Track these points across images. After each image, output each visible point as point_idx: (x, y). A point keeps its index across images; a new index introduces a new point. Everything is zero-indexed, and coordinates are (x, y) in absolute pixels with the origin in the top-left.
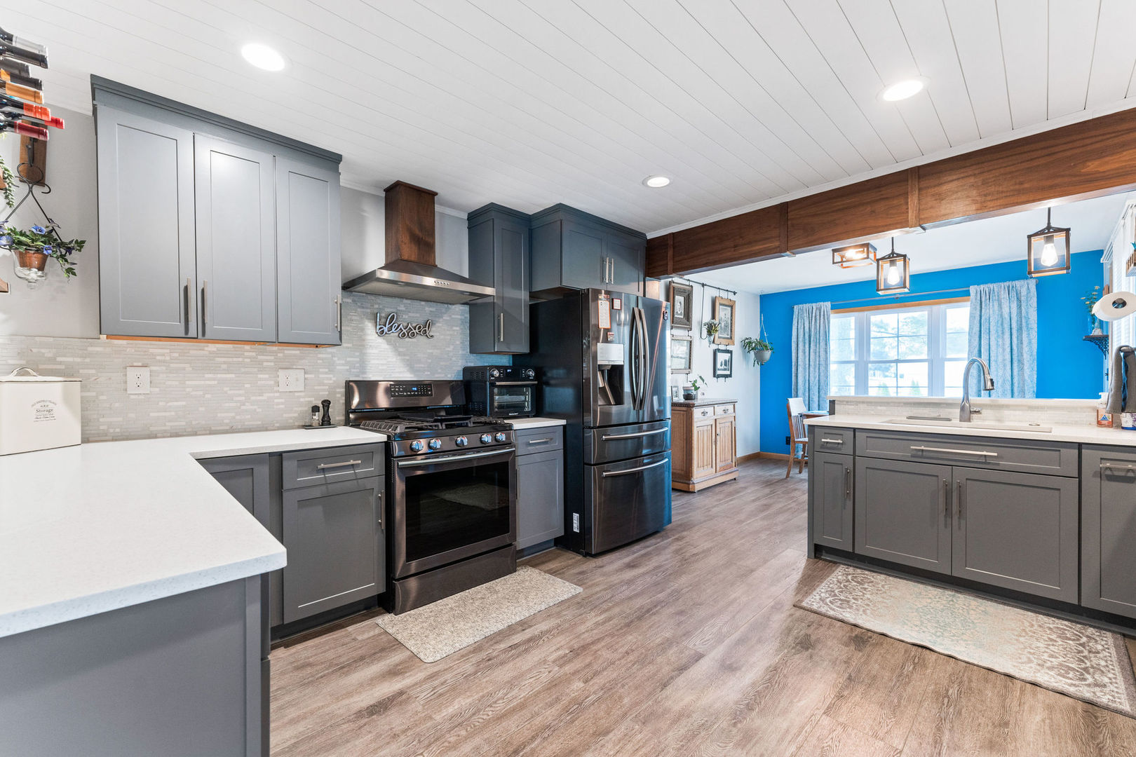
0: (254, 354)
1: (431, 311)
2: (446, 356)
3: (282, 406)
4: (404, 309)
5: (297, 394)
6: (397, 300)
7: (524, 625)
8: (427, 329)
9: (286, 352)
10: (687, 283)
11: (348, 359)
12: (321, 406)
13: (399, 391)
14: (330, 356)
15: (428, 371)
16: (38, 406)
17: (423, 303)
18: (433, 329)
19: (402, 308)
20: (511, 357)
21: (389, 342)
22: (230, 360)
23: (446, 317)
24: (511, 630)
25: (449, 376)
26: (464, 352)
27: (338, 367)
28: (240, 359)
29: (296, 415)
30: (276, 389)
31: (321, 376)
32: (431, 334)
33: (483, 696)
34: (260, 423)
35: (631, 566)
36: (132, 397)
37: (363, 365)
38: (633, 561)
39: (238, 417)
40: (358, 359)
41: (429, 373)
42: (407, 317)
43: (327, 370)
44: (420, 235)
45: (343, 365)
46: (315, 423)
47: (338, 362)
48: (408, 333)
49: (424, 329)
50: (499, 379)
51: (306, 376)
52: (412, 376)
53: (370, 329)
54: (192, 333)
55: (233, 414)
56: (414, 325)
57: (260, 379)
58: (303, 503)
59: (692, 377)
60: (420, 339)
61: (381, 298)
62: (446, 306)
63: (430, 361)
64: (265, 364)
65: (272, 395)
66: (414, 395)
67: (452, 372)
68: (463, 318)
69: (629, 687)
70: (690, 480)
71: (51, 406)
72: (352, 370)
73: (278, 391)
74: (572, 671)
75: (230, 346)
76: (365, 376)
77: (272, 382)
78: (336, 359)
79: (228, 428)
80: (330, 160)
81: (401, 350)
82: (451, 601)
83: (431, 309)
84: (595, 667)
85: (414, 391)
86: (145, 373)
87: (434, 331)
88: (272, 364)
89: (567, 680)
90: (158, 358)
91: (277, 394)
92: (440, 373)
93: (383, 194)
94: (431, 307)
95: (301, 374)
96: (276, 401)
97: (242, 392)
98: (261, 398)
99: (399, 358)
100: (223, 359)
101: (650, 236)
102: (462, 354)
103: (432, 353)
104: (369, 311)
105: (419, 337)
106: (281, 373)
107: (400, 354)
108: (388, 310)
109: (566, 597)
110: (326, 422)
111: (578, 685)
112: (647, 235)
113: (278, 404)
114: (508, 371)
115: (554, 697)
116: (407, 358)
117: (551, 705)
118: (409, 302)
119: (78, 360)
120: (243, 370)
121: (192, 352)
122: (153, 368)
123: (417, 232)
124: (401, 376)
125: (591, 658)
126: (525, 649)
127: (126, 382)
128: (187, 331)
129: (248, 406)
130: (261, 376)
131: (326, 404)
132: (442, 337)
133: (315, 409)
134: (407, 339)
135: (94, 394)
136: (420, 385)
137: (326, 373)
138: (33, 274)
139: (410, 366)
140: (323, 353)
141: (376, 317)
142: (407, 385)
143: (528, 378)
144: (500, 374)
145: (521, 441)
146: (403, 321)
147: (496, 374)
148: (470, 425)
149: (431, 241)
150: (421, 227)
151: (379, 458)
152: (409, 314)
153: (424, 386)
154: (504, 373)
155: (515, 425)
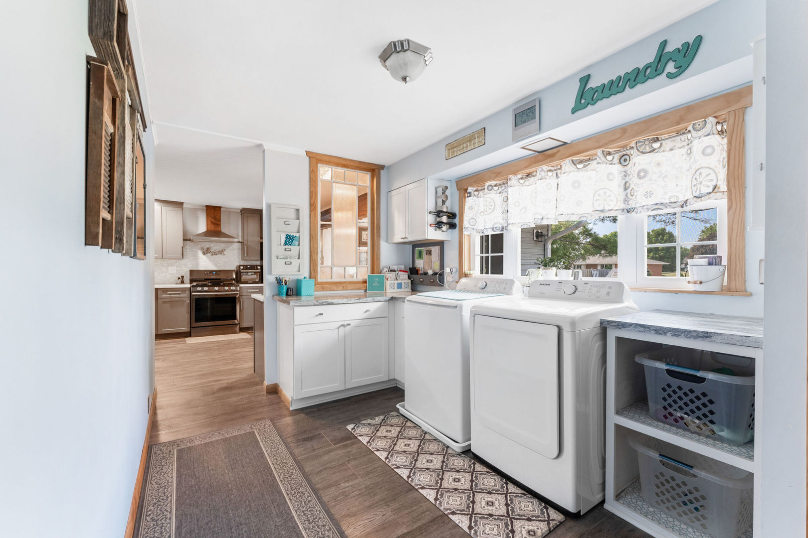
0: (161, 262)
1: (224, 247)
2: (230, 262)
3: (170, 277)
4: (213, 245)
5: (173, 274)
9: (171, 261)
11: (192, 263)
12: (181, 278)
13: (208, 273)
14: (187, 262)
17: (221, 243)
18: (225, 252)
21: (207, 257)
23: (231, 248)
26: (239, 260)
27: (189, 266)
29: (174, 280)
30: (168, 272)
31: (183, 268)
34: (162, 282)
37: (197, 265)
40: (196, 263)
45: (191, 265)
46: (180, 282)
47: (189, 264)
48: (215, 254)
49: (221, 252)
50: (242, 269)
51: (178, 268)
53: (200, 253)
56: (217, 251)
57: (164, 269)
60: (220, 256)
61: (205, 242)
62: (231, 244)
63: (224, 263)
64: (164, 265)
65: (166, 274)
66: (214, 275)
67: (233, 267)
68: (238, 247)
72: (194, 267)
76: (198, 268)
77: (166, 270)
80: (180, 204)
81: (212, 259)
85: (214, 273)
87: (225, 253)
88: (167, 265)
91: (169, 274)
92: (228, 268)
93: (205, 208)
94: (224, 244)
95: (175, 268)
96: (168, 276)
98: (162, 275)
103: (225, 260)
104: (200, 248)
106: (169, 268)
107: (211, 261)
108: (207, 246)
110: (183, 282)
114: (248, 267)
116: (215, 262)
118: (215, 243)
120: (157, 267)
123: (214, 221)
129: (159, 277)
131: (183, 277)
132: (229, 255)
133: (179, 278)
134: (214, 256)
137: (185, 267)
139: (216, 265)
140: (184, 261)
141: (202, 249)
142: (211, 272)
143: (258, 269)
144: (244, 268)
145: (245, 291)
146: (212, 250)
147: (242, 268)
148: (222, 284)
149: (219, 223)
150: (215, 218)
151: (188, 292)
152: (215, 247)
153: (218, 272)
154: (246, 267)
155: (241, 285)
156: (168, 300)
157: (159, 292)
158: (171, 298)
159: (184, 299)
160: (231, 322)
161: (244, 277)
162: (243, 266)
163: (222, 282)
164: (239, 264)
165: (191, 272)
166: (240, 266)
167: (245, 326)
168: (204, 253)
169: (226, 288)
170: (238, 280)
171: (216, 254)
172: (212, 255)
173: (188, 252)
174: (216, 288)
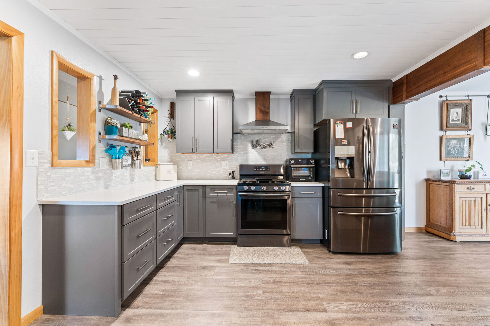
0: (215, 156)
1: (273, 138)
2: (280, 155)
3: (222, 172)
4: (262, 138)
5: (227, 169)
6: (260, 135)
7: (270, 265)
8: (271, 145)
9: (224, 155)
10: (467, 98)
11: (242, 157)
12: (232, 173)
13: (257, 168)
14: (236, 156)
15: (272, 161)
16: (168, 170)
17: (270, 135)
19: (261, 138)
20: (311, 154)
21: (257, 151)
22: (209, 158)
23: (280, 140)
24: (264, 265)
25: (281, 163)
26: (288, 153)
27: (239, 160)
28: (212, 158)
29: (226, 175)
30: (221, 167)
31: (234, 163)
32: (273, 146)
33: (230, 279)
34: (216, 177)
35: (347, 263)
36: (189, 169)
37: (247, 160)
38: (351, 262)
39: (211, 175)
40: (245, 157)
41: (272, 162)
42: (263, 141)
43: (235, 161)
44: (264, 109)
45: (241, 159)
46: (230, 178)
47: (239, 158)
48: (263, 147)
49: (270, 145)
50: (293, 164)
51: (229, 163)
52: (265, 163)
53: (250, 146)
54: (194, 152)
55: (210, 174)
56: (266, 143)
57: (217, 164)
58: (211, 202)
59: (470, 163)
60: (269, 149)
61: (254, 135)
62: (280, 135)
63: (272, 157)
64: (218, 159)
65: (220, 169)
66: (263, 170)
67: (282, 161)
68: (288, 139)
69: (276, 303)
70: (451, 232)
71: (170, 170)
72: (244, 161)
73: (221, 168)
74: (265, 287)
75: (209, 154)
76: (248, 163)
77: (220, 165)
78: (238, 157)
79: (209, 178)
81: (261, 153)
82: (256, 248)
83: (273, 137)
84: (274, 290)
85: (263, 169)
86: (191, 162)
87: (274, 145)
88: (220, 159)
89: (259, 288)
90: (194, 158)
91: (221, 169)
92: (277, 162)
93: (255, 97)
94: (273, 136)
96: (221, 171)
97: (212, 168)
98: (217, 170)
99: (260, 156)
100: (208, 158)
101: (394, 80)
102: (287, 154)
103: (273, 154)
104: (249, 140)
105: (268, 148)
106: (222, 162)
107: (261, 155)
108: (256, 139)
109: (297, 263)
110: (232, 178)
111: (261, 292)
112: (392, 80)
113: (221, 172)
114: (300, 160)
115: (248, 290)
116: (264, 156)
117: (244, 292)
118: (264, 135)
119: (179, 159)
120: (213, 161)
121: (201, 156)
122: (193, 161)
123: (263, 109)
124: (261, 163)
125: (277, 286)
126: (259, 273)
127: (187, 165)
128: (192, 151)
129: (214, 172)
130: (217, 163)
131: (233, 172)
132: (278, 147)
133: (230, 174)
134: (263, 149)
135: (182, 168)
136: (265, 166)
137: (235, 162)
138: (170, 139)
139: (264, 159)
140: (234, 156)
141: (252, 142)
142: (260, 166)
143: (311, 164)
144: (295, 162)
145: (297, 191)
146: (262, 143)
147: (292, 162)
148: (270, 182)
149: (268, 111)
150: (264, 106)
151: (234, 191)
152: (264, 140)
153: (267, 167)
154: (297, 161)
155: (293, 184)
156: (215, 199)
157: (208, 190)
158: (218, 197)
159: (231, 199)
160: (278, 231)
161: (295, 173)
162: (294, 159)
163: (271, 180)
164: (289, 158)
165: (241, 166)
166: (290, 159)
167: (296, 238)
168: (253, 147)
169: (276, 188)
170: (288, 176)
171: (265, 148)
172: (261, 148)
173: (238, 145)
174: (264, 188)
